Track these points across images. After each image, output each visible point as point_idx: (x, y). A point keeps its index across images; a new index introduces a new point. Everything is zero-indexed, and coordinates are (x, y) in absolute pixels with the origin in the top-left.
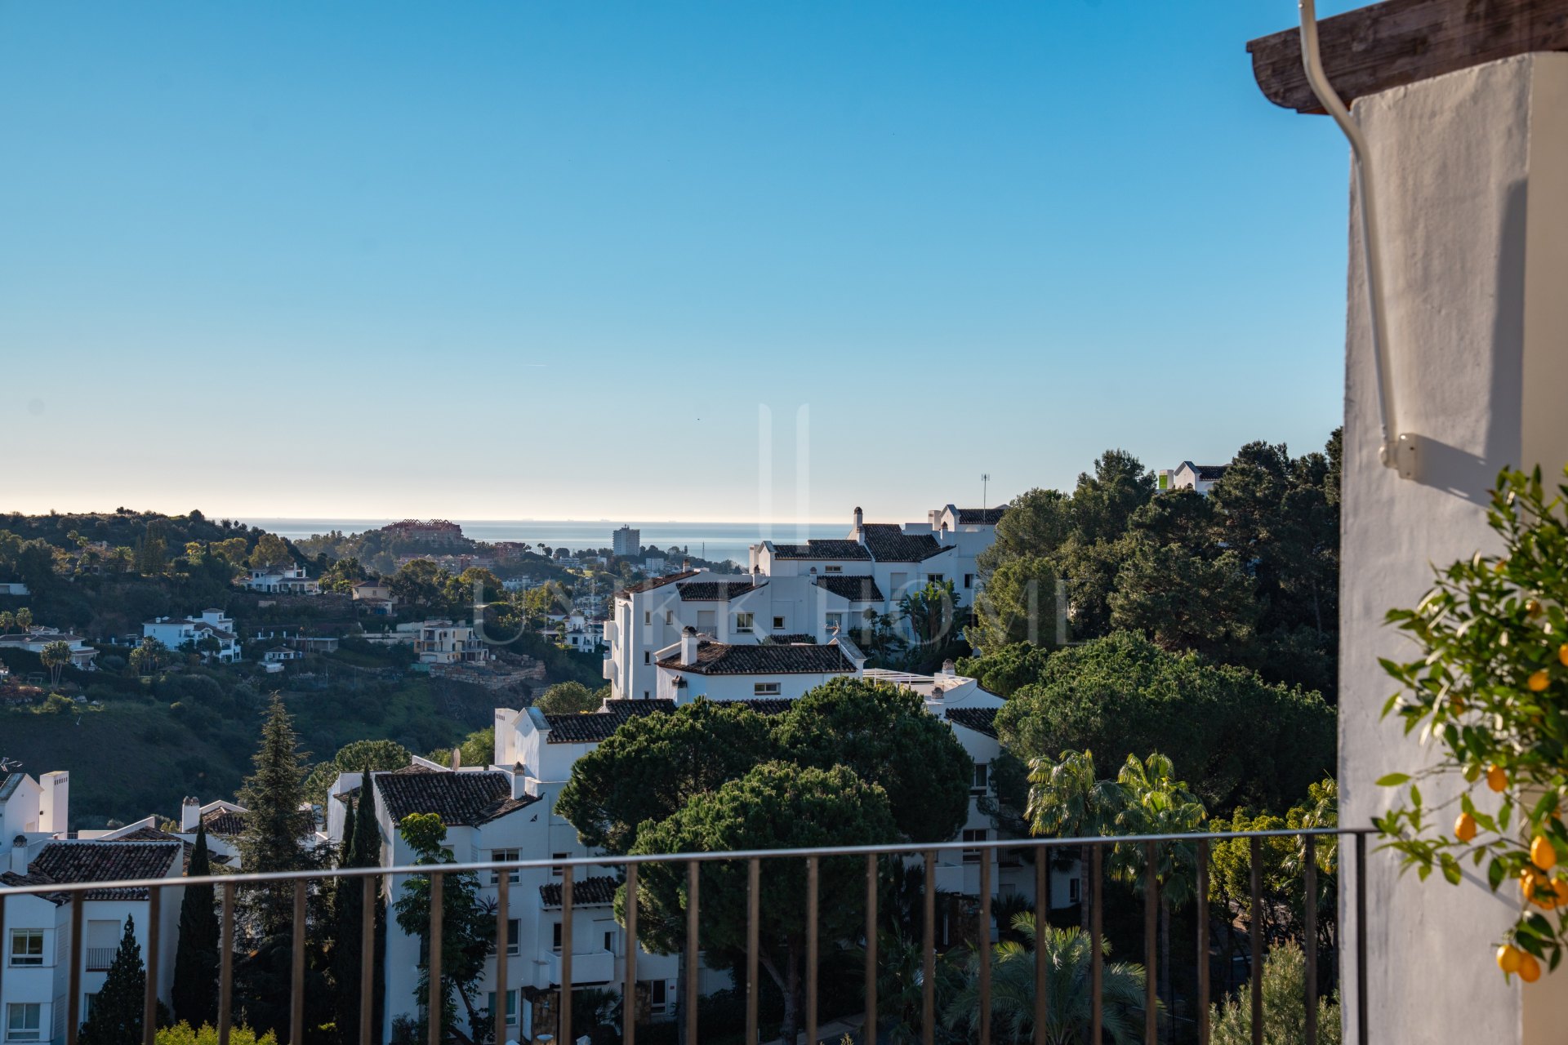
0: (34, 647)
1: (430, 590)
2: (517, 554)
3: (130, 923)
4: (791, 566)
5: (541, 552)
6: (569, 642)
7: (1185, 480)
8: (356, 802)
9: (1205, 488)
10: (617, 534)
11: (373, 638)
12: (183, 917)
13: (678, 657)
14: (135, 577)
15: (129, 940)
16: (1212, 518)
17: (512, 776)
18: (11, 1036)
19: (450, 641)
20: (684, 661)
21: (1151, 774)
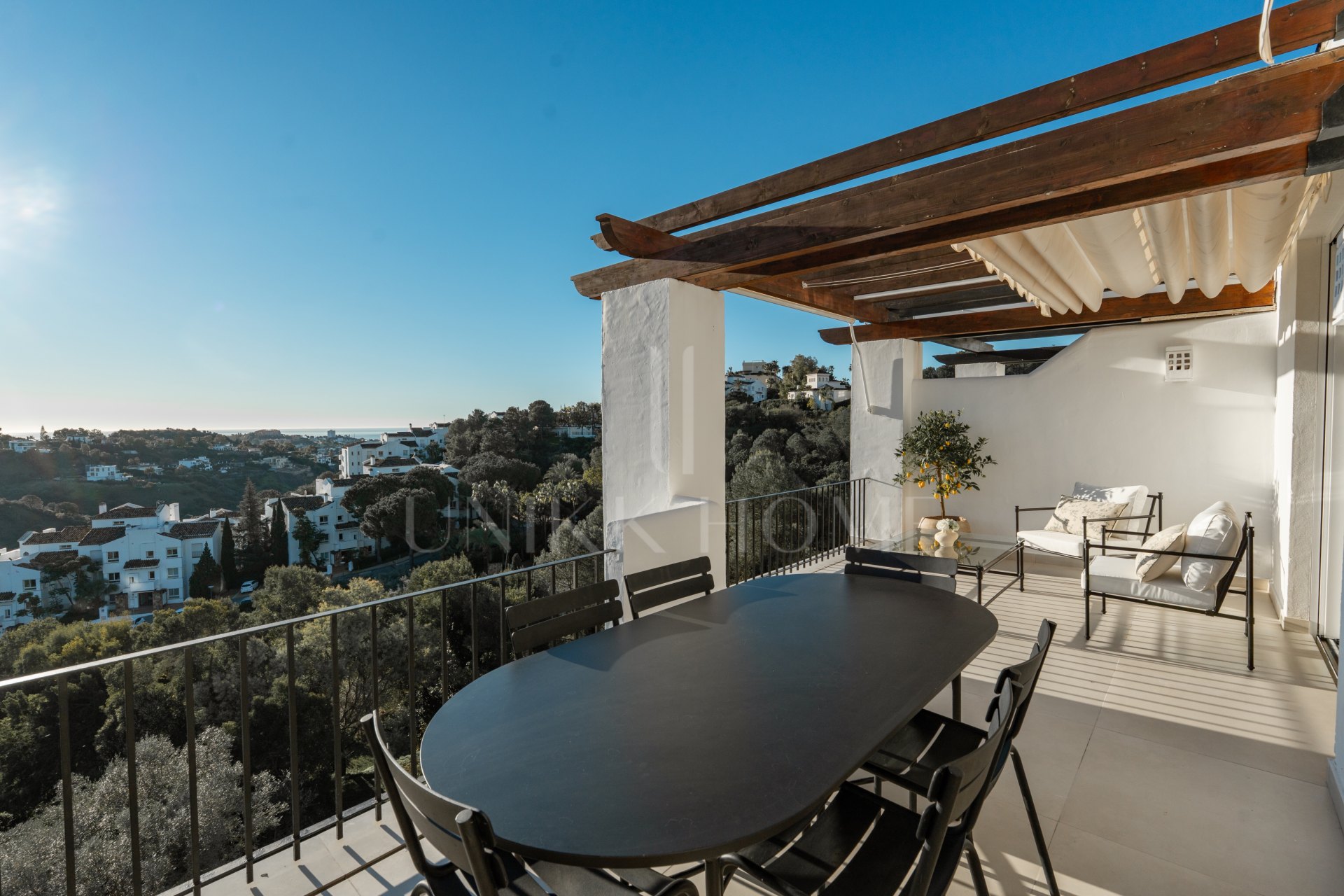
0: (141, 469)
1: (273, 449)
2: (298, 438)
3: (207, 544)
4: (393, 439)
5: (306, 437)
6: (318, 461)
7: (493, 416)
8: (276, 507)
9: (501, 417)
10: (328, 432)
11: (256, 462)
12: (223, 541)
13: (370, 463)
14: (174, 447)
15: (206, 548)
16: (503, 425)
17: (324, 497)
18: (169, 577)
19: (281, 462)
20: (372, 464)
21: (502, 485)
